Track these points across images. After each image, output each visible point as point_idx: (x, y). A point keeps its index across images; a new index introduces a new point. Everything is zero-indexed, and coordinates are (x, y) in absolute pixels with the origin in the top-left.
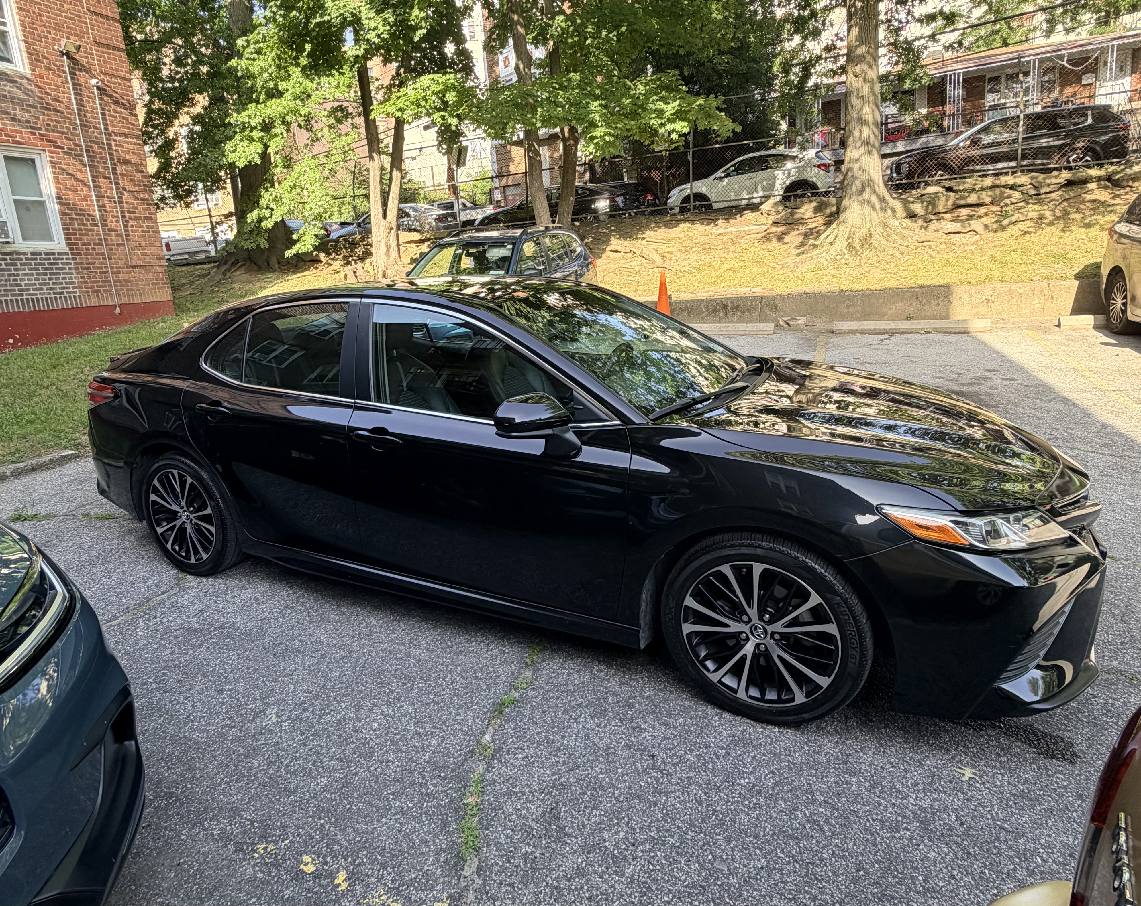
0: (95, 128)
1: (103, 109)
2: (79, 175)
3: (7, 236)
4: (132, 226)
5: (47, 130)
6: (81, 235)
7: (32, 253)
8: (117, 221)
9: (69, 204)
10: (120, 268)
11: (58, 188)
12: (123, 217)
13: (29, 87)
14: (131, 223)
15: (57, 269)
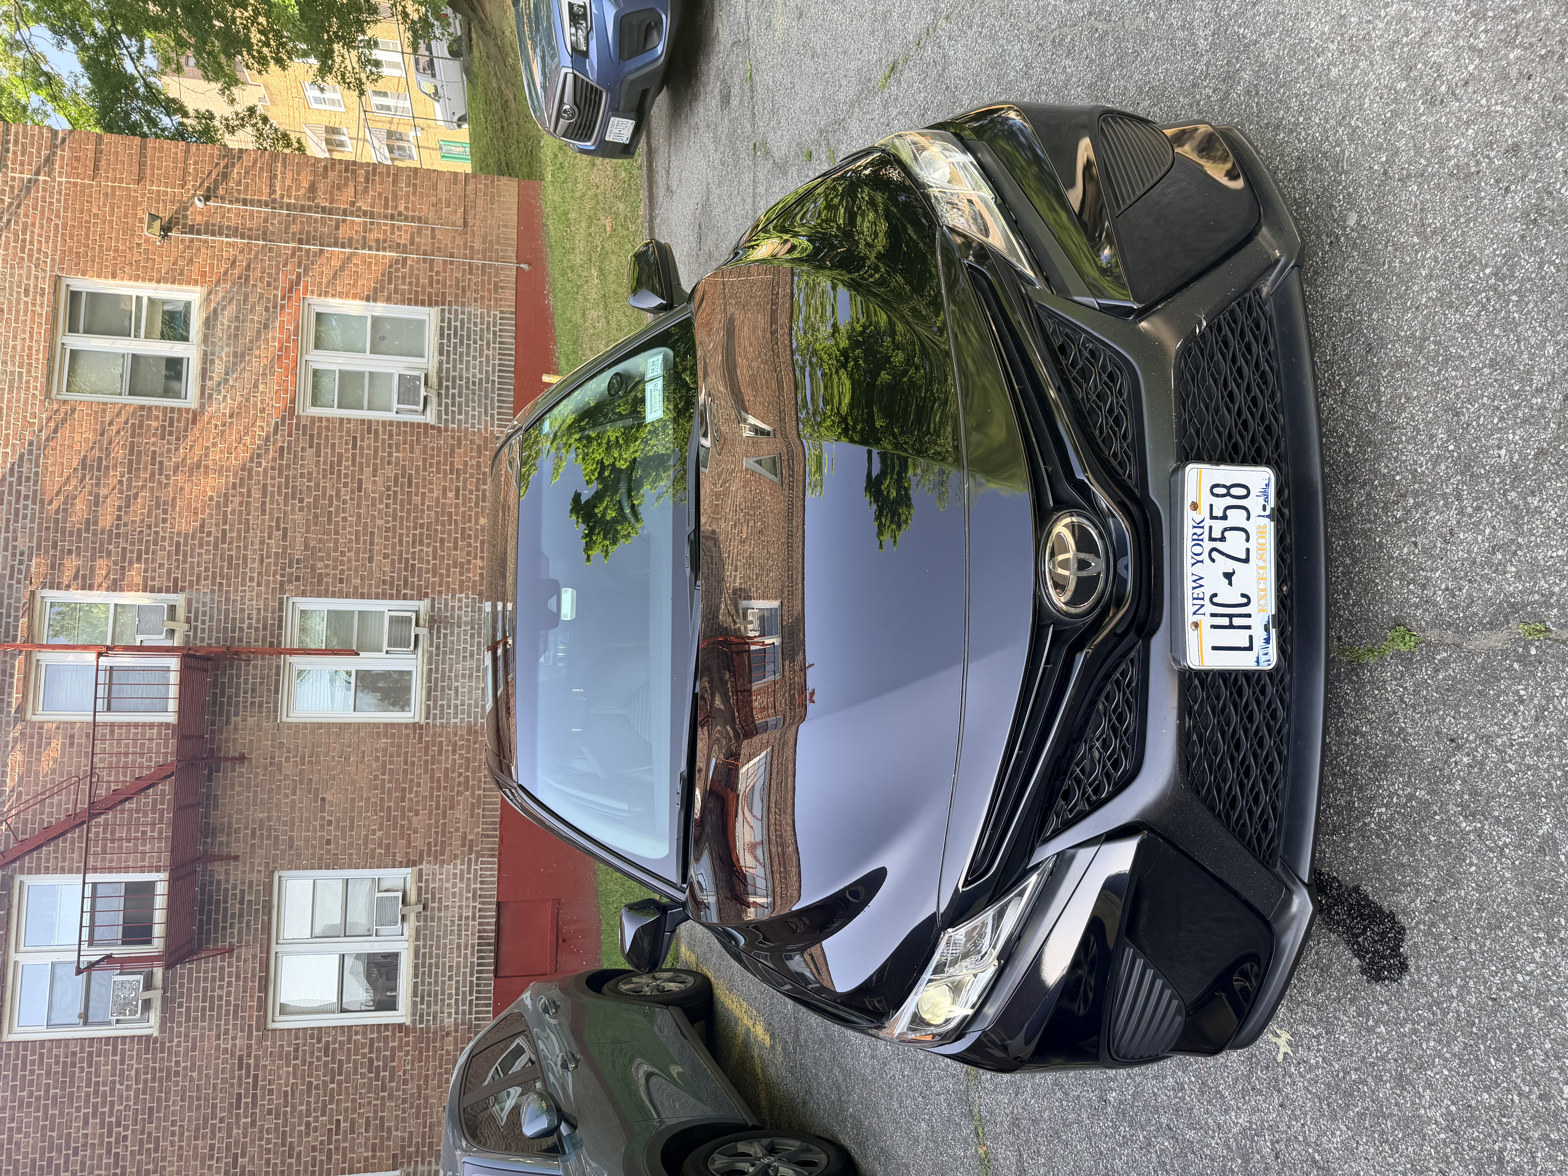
0: (266, 221)
1: (237, 200)
2: (336, 263)
3: (419, 378)
4: (406, 208)
5: (276, 288)
6: (417, 285)
7: (441, 353)
8: (400, 228)
9: (375, 289)
10: (465, 244)
11: (354, 297)
12: (392, 217)
13: (220, 295)
14: (401, 208)
15: (462, 329)
